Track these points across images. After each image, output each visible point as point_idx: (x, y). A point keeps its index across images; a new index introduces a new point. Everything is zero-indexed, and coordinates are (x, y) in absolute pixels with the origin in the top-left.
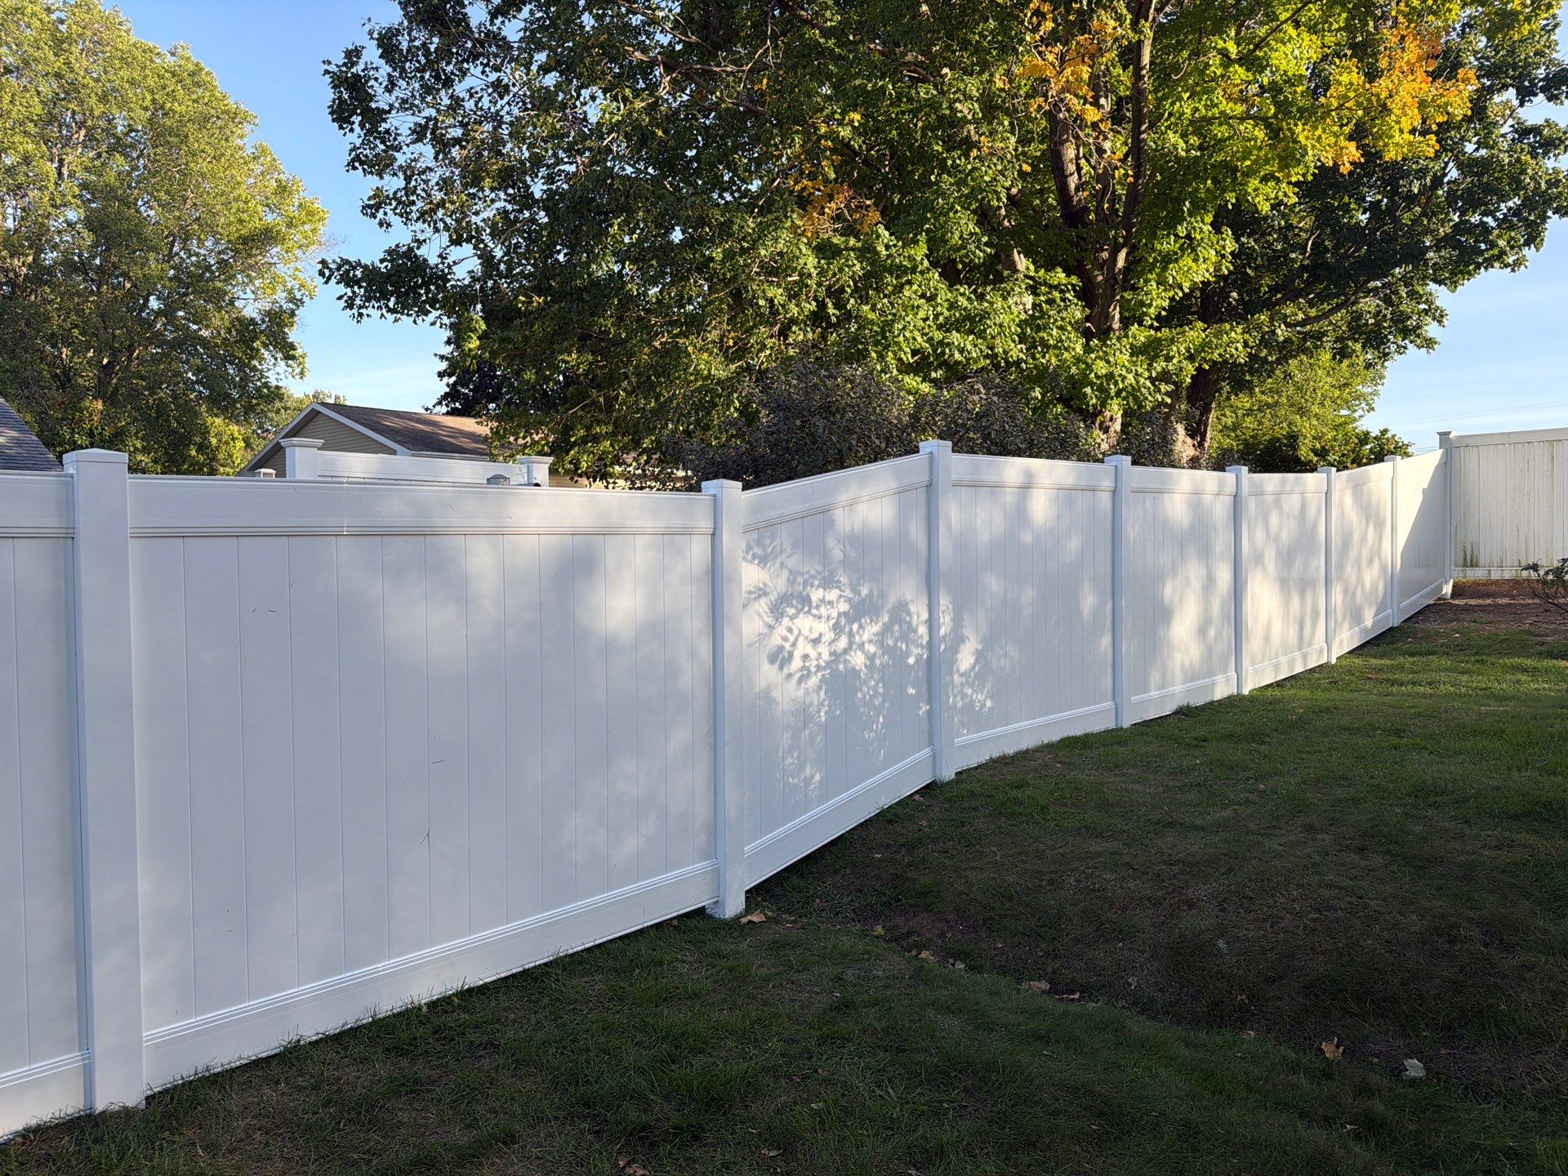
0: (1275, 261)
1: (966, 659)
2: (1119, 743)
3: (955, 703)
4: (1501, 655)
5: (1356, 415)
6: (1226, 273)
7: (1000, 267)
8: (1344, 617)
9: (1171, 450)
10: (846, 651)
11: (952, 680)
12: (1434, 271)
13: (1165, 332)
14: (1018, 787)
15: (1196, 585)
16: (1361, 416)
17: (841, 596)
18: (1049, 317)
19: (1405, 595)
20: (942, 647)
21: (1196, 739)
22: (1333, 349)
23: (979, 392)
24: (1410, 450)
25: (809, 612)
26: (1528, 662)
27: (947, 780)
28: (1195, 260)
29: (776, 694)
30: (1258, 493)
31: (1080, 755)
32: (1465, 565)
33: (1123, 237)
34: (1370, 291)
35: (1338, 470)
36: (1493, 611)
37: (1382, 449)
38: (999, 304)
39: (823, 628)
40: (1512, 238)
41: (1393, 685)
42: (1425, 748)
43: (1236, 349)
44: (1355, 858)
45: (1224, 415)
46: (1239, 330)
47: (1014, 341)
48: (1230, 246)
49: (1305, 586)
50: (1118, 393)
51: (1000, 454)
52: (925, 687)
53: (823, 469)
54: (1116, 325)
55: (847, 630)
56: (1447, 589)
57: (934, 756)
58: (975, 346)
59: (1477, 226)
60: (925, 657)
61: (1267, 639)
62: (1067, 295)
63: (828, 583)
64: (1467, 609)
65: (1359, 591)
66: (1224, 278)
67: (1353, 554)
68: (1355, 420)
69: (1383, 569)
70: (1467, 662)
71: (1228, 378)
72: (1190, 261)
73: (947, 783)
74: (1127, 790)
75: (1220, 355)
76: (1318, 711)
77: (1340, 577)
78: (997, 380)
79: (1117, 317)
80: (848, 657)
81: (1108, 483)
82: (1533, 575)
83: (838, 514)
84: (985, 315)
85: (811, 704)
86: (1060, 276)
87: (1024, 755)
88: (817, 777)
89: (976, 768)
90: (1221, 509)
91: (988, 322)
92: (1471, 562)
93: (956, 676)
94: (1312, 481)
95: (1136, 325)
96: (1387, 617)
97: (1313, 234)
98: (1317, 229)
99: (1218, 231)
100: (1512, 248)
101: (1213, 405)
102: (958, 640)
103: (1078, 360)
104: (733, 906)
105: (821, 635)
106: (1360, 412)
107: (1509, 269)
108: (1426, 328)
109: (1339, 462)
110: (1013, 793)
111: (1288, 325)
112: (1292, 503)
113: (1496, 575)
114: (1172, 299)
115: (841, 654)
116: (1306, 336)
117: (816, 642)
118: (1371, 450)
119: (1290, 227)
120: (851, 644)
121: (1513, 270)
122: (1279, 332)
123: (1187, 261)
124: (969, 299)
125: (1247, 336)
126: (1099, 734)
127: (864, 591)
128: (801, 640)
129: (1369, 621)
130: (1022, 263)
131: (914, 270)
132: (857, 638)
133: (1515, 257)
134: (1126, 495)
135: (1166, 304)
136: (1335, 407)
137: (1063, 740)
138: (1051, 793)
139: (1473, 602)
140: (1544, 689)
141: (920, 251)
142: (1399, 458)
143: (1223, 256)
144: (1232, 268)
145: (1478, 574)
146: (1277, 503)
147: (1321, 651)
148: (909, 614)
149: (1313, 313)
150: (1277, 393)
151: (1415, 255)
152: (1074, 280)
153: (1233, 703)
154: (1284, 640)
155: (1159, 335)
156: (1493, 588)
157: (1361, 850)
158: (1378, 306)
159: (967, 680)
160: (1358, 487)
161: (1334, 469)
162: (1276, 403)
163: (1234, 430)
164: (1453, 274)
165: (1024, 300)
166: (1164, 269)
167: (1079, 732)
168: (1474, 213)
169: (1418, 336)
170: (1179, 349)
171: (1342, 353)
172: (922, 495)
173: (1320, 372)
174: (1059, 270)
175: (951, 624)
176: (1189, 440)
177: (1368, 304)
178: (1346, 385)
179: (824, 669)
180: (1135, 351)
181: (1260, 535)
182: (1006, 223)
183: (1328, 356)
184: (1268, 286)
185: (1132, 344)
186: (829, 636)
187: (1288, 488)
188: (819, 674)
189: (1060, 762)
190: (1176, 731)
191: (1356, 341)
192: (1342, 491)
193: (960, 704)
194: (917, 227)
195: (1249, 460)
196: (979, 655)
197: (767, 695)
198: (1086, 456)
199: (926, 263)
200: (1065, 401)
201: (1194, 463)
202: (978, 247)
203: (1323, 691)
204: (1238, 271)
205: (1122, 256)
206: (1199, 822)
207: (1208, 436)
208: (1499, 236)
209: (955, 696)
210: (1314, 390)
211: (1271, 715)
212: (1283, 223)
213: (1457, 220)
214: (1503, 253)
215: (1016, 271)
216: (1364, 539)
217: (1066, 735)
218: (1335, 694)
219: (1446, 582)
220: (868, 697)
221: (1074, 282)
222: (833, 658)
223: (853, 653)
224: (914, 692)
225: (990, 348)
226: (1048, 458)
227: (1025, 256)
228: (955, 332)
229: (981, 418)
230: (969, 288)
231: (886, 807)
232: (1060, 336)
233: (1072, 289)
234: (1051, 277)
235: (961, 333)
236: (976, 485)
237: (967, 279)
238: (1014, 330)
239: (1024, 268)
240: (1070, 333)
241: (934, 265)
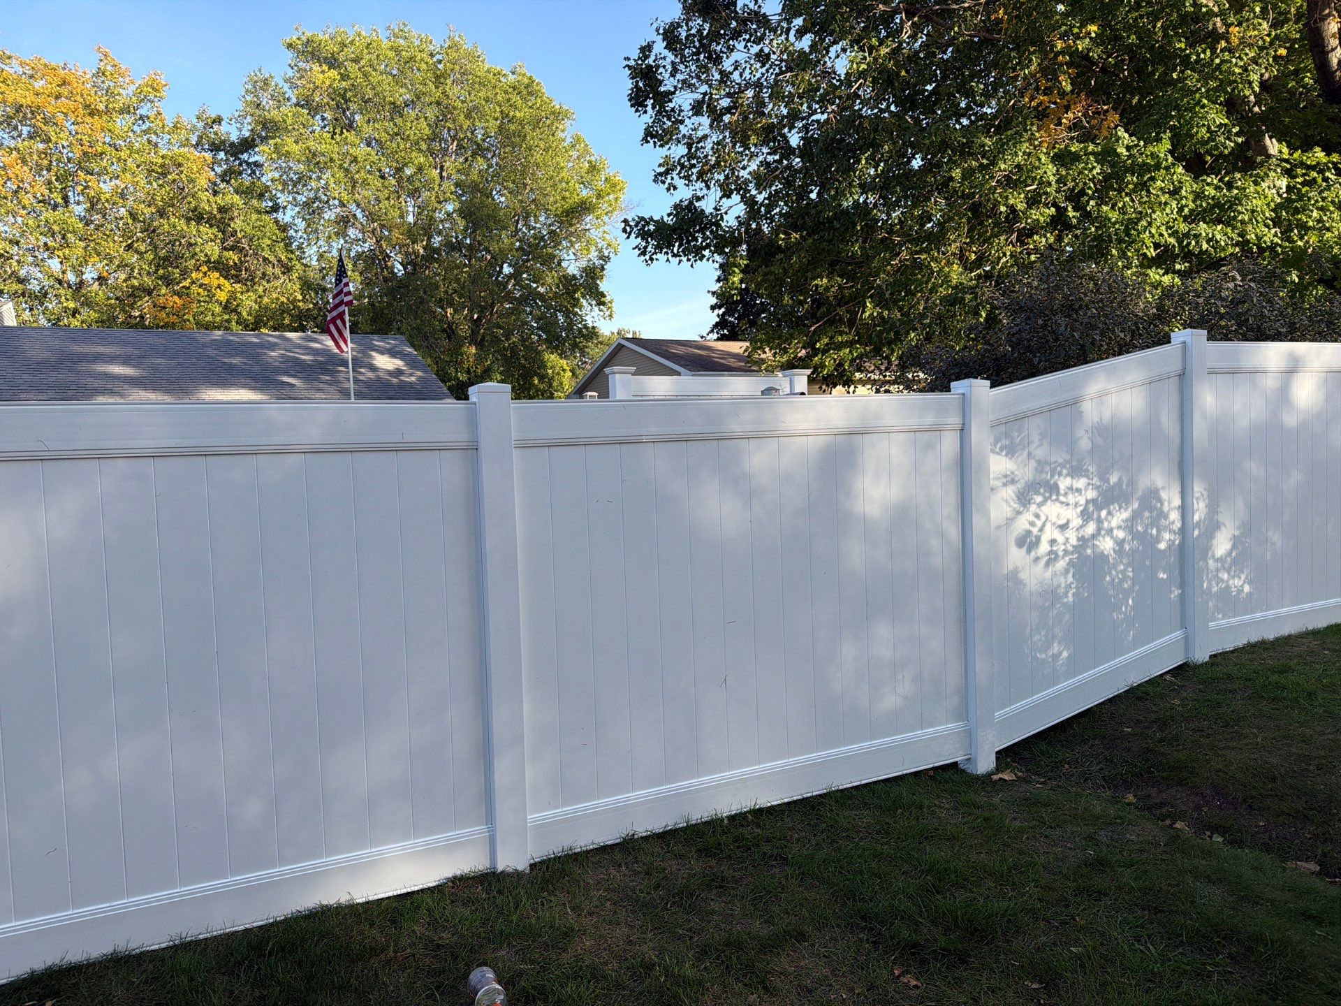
1: (1222, 545)
3: (1210, 588)
7: (1251, 154)
10: (1094, 537)
11: (1207, 565)
14: (1280, 672)
17: (1089, 484)
18: (1309, 199)
20: (1196, 533)
23: (1234, 279)
25: (1057, 500)
27: (1200, 661)
29: (1024, 575)
38: (1251, 189)
39: (1072, 515)
47: (1267, 226)
51: (1257, 339)
52: (1177, 571)
55: (1095, 516)
57: (1186, 638)
58: (1226, 234)
60: (1177, 542)
62: (1327, 174)
63: (1076, 472)
73: (1202, 665)
80: (1096, 542)
83: (1088, 407)
84: (1234, 203)
85: (1059, 586)
86: (1319, 156)
87: (1285, 641)
88: (1065, 654)
89: (1232, 652)
91: (1239, 208)
93: (1211, 562)
102: (1212, 526)
104: (985, 763)
105: (1068, 522)
115: (1088, 540)
117: (1063, 527)
120: (1099, 530)
124: (1217, 188)
127: (1114, 479)
128: (1048, 525)
130: (1274, 147)
131: (1158, 167)
132: (1106, 525)
138: (1319, 679)
141: (1163, 148)
148: (1160, 501)
159: (1223, 565)
165: (1278, 183)
172: (1174, 382)
174: (1317, 149)
175: (1205, 511)
179: (1072, 553)
182: (1256, 109)
186: (1076, 522)
188: (1067, 559)
189: (1328, 649)
193: (1215, 589)
194: (1160, 126)
196: (1236, 541)
197: (1014, 576)
199: (1170, 159)
202: (1229, 139)
209: (1210, 581)
215: (1269, 156)
217: (1334, 622)
220: (1117, 580)
221: (1335, 160)
222: (1081, 543)
223: (1101, 539)
224: (1165, 576)
225: (1241, 235)
226: (1312, 341)
227: (1278, 141)
228: (1201, 223)
229: (1237, 304)
230: (1216, 177)
231: (1135, 685)
232: (1321, 216)
233: (1333, 168)
234: (1308, 158)
235: (1207, 223)
236: (1234, 372)
237: (1214, 168)
238: (1267, 215)
239: (1276, 151)
240: (1332, 212)
241: (1178, 159)
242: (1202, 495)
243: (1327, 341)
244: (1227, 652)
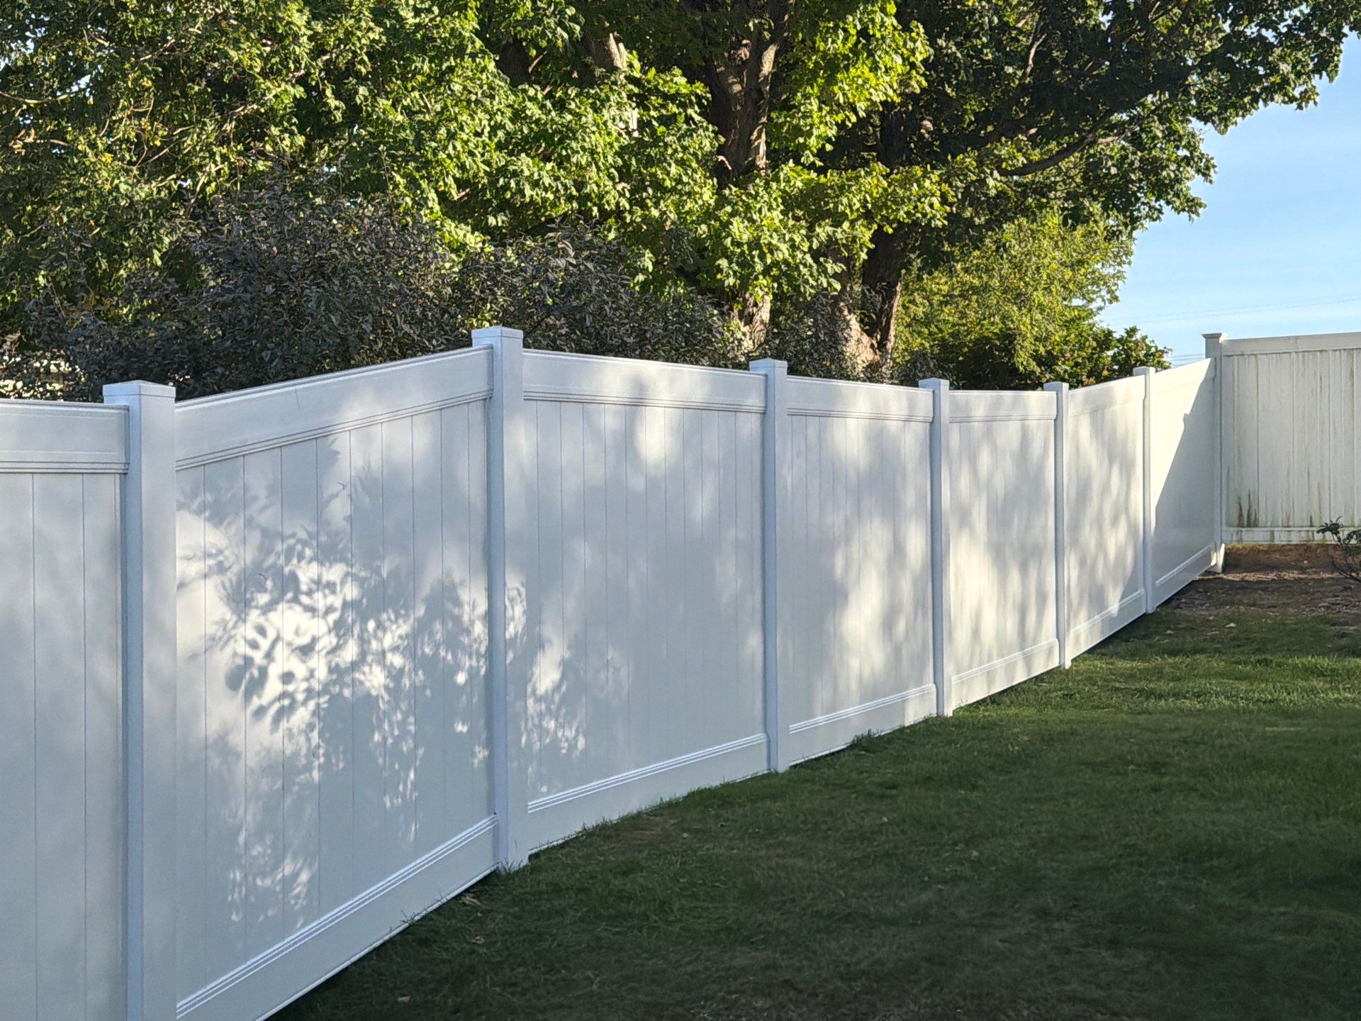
0: (985, 78)
1: (546, 675)
2: (774, 798)
3: (529, 744)
4: (1291, 653)
5: (1093, 306)
6: (918, 91)
7: (589, 60)
8: (1080, 604)
9: (842, 353)
10: (355, 666)
11: (526, 707)
12: (1199, 102)
13: (832, 177)
14: (625, 874)
15: (879, 554)
16: (1100, 309)
17: (347, 574)
18: (666, 145)
19: (1162, 567)
20: (511, 655)
21: (881, 785)
22: (1063, 209)
23: (566, 254)
24: (1166, 358)
25: (296, 600)
26: (1324, 662)
27: (516, 867)
28: (874, 69)
29: (236, 739)
30: (964, 419)
31: (717, 817)
32: (1240, 525)
33: (770, 30)
34: (1111, 128)
35: (1071, 387)
36: (1274, 590)
37: (1128, 356)
38: (590, 117)
39: (318, 627)
40: (1299, 61)
41: (1147, 699)
42: (1194, 789)
43: (931, 206)
44: (1107, 955)
45: (913, 302)
46: (935, 178)
47: (611, 178)
48: (922, 51)
49: (1028, 557)
50: (766, 272)
51: (596, 352)
52: (482, 722)
53: (315, 369)
54: (762, 162)
55: (356, 630)
56: (1218, 559)
57: (495, 831)
58: (557, 179)
59: (1253, 41)
60: (483, 671)
61: (976, 634)
62: (690, 111)
63: (326, 555)
64: (1245, 586)
65: (1100, 562)
66: (913, 97)
67: (1091, 510)
68: (1091, 314)
69: (1132, 528)
70: (1245, 663)
71: (919, 248)
72: (866, 70)
73: (517, 873)
74: (784, 867)
75: (908, 213)
76: (1048, 739)
77: (1075, 542)
78: (589, 236)
79: (763, 148)
80: (357, 675)
81: (754, 401)
82: (1330, 538)
83: (345, 444)
84: (568, 133)
85: (297, 754)
86: (678, 81)
87: (633, 822)
88: (304, 877)
89: (561, 846)
90: (911, 442)
91: (574, 144)
92: (1250, 522)
93: (531, 702)
94: (1036, 401)
95: (791, 163)
96: (1138, 599)
97: (1035, 39)
98: (1042, 31)
99: (907, 29)
100: (1298, 75)
101: (899, 288)
102: (534, 644)
103: (708, 215)
106: (1099, 303)
107: (1295, 105)
108: (1188, 184)
109: (1071, 375)
110: (617, 882)
111: (1003, 173)
112: (1009, 434)
113: (1281, 539)
114: (841, 126)
115: (346, 671)
116: (1025, 190)
117: (306, 651)
118: (1114, 357)
119: (1004, 27)
120: (363, 654)
121: (1300, 107)
122: (991, 182)
123: (861, 70)
124: (542, 107)
125: (945, 187)
126: (744, 783)
127: (386, 568)
128: (280, 651)
129: (1114, 607)
130: (622, 56)
131: (459, 52)
132: (374, 645)
133: (1302, 88)
134: (781, 421)
135: (832, 132)
136: (1065, 294)
137: (691, 796)
138: (675, 879)
139: (1251, 577)
140: (1346, 699)
141: (468, 24)
142: (1152, 370)
143: (913, 66)
144: (925, 84)
145: (1256, 537)
146: (989, 434)
147: (1050, 651)
148: (458, 603)
149: (1036, 155)
150: (987, 271)
151: (1173, 79)
152: (699, 88)
153: (932, 727)
154: (1000, 635)
155: (823, 180)
156: (1277, 556)
157: (1114, 943)
158: (1123, 148)
159: (548, 708)
160: (1098, 413)
161: (1066, 385)
162: (986, 288)
163: (927, 325)
164: (1223, 108)
165: (626, 115)
166: (831, 80)
167: (715, 782)
168: (1251, 21)
169: (1177, 195)
170: (852, 202)
171: (1075, 217)
172: (476, 414)
173: (1045, 243)
174: (677, 71)
175: (523, 620)
176: (865, 339)
177: (1111, 145)
178: (1081, 263)
179: (319, 694)
180: (790, 202)
181: (964, 482)
183: (1057, 220)
184: (975, 114)
185: (784, 191)
186: (328, 641)
187: (1003, 412)
188: (311, 704)
189: (688, 831)
190: (854, 775)
191: (1095, 198)
192: (1077, 416)
193: (537, 746)
195: (948, 370)
196: (567, 668)
197: (223, 746)
198: (721, 360)
199: (478, 44)
200: (690, 277)
201: (872, 373)
202: (560, 24)
203: (1056, 707)
204: (933, 89)
205: (769, 56)
206: (889, 911)
207: (892, 332)
208: (1282, 58)
209: (529, 733)
210: (1038, 269)
211: (985, 745)
212: (996, 20)
213: (1228, 30)
214: (1285, 81)
215: (614, 69)
216: (1106, 488)
217: (695, 787)
218: (1071, 713)
219: (1216, 549)
220: (390, 741)
221: (698, 91)
222: (334, 677)
223: (366, 669)
224: (465, 729)
225: (580, 185)
226: (667, 360)
227: (626, 47)
228: (523, 155)
229: (569, 294)
230: (543, 90)
231: (417, 918)
232: (680, 175)
233: (697, 103)
234: (666, 82)
235: (532, 158)
236: (561, 400)
237: (539, 74)
238: (610, 160)
239: (625, 64)
240: (695, 171)
241: (491, 45)
242: (520, 594)
243: (685, 361)
244: (554, 847)
